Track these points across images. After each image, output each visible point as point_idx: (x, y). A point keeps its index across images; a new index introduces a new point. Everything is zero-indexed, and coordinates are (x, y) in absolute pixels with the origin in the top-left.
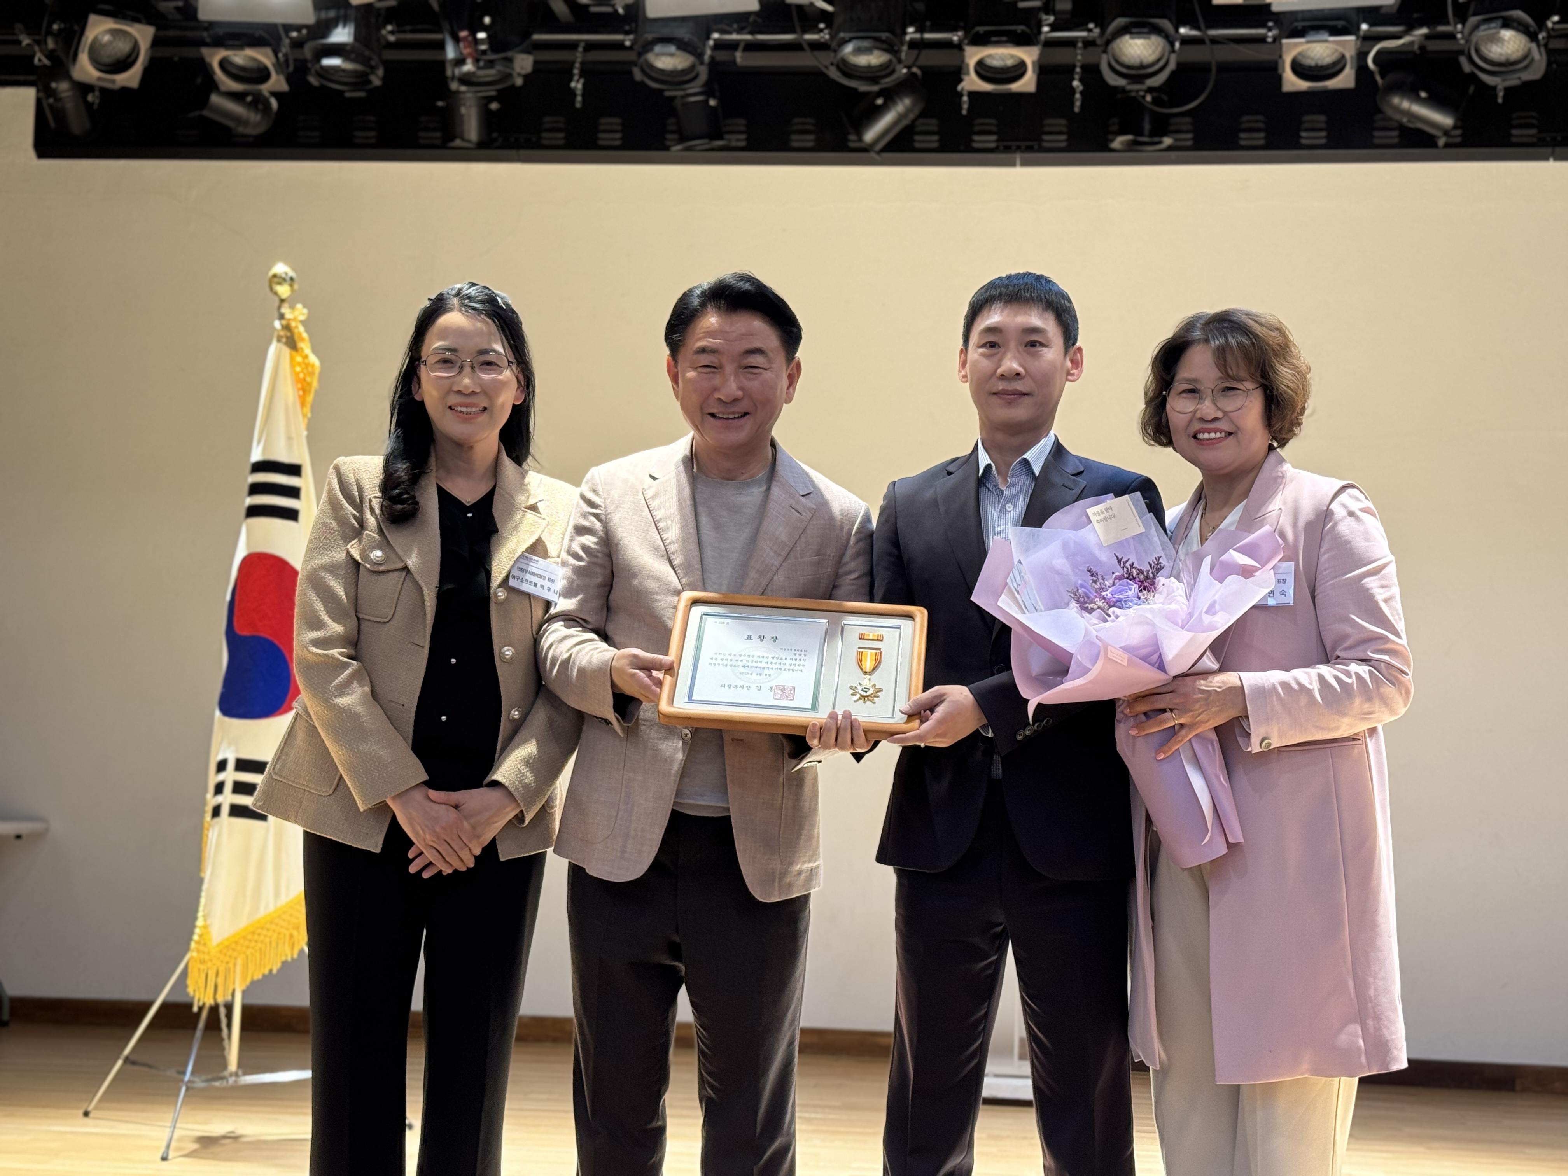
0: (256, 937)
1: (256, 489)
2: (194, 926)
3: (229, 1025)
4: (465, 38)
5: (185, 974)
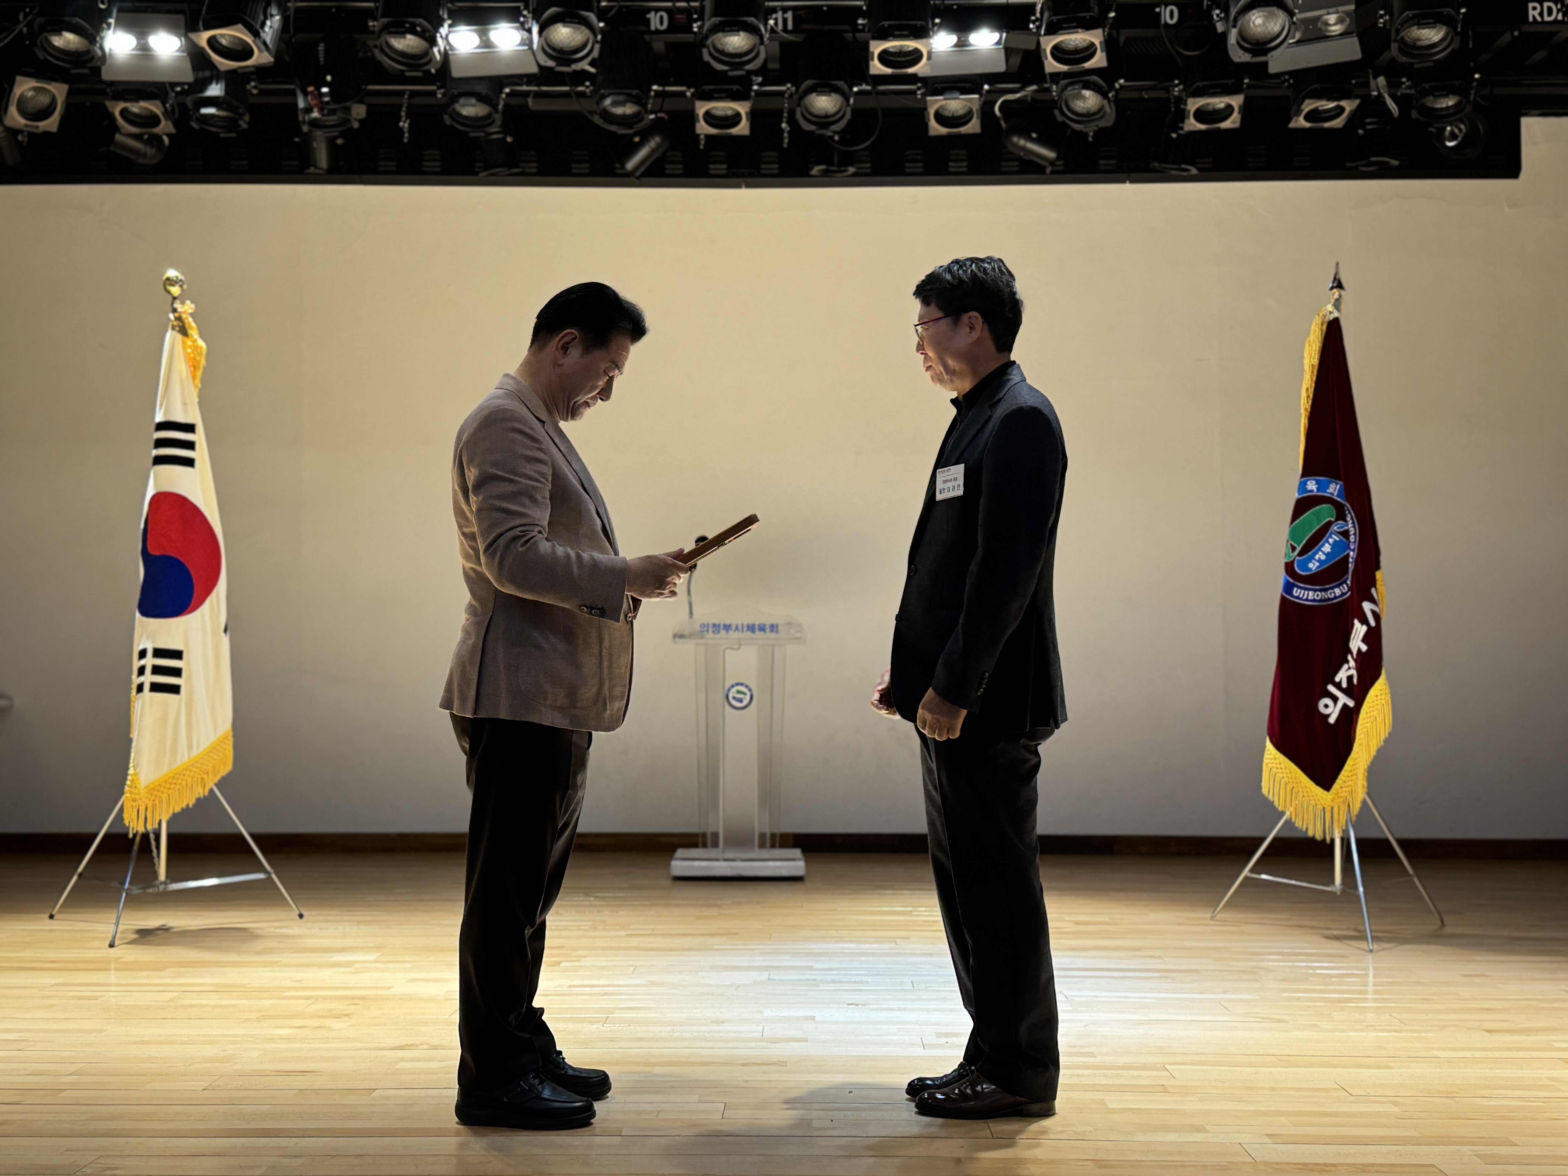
0: (175, 781)
1: (160, 443)
2: (127, 775)
4: (312, 93)
5: (121, 809)
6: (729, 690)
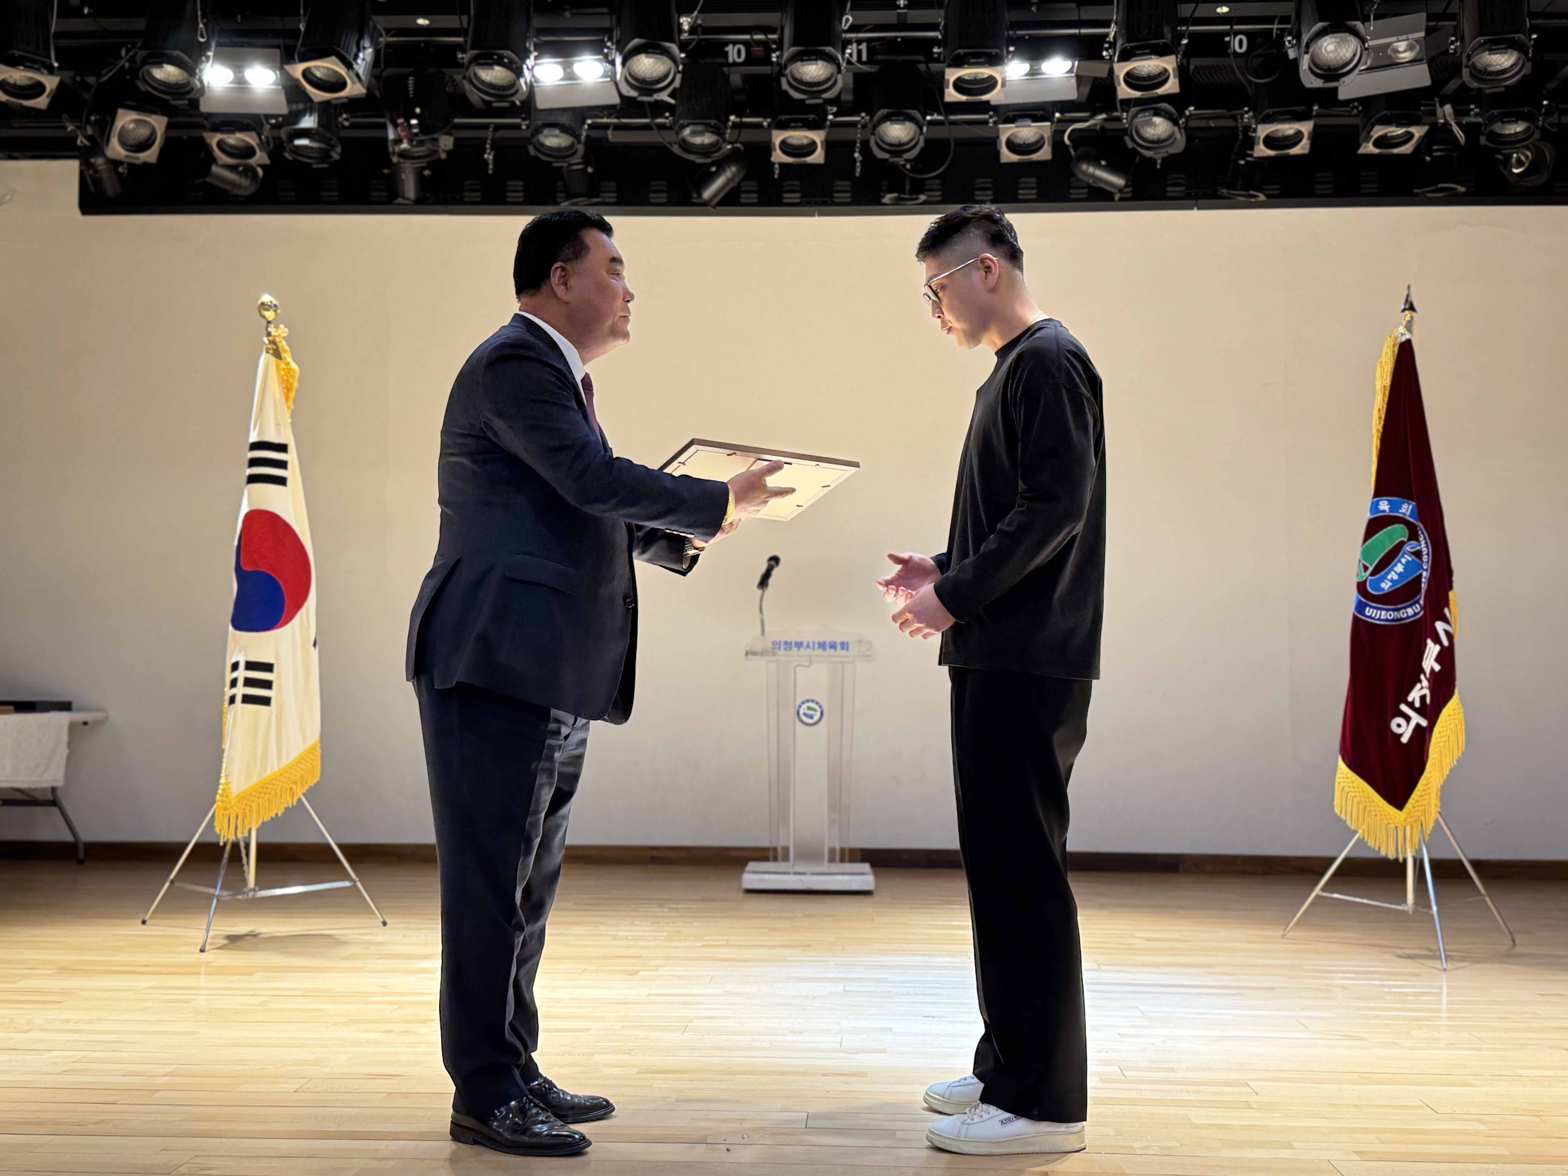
0: (265, 790)
1: (254, 462)
2: (219, 784)
3: (248, 855)
4: (402, 124)
5: (213, 818)
6: (800, 707)
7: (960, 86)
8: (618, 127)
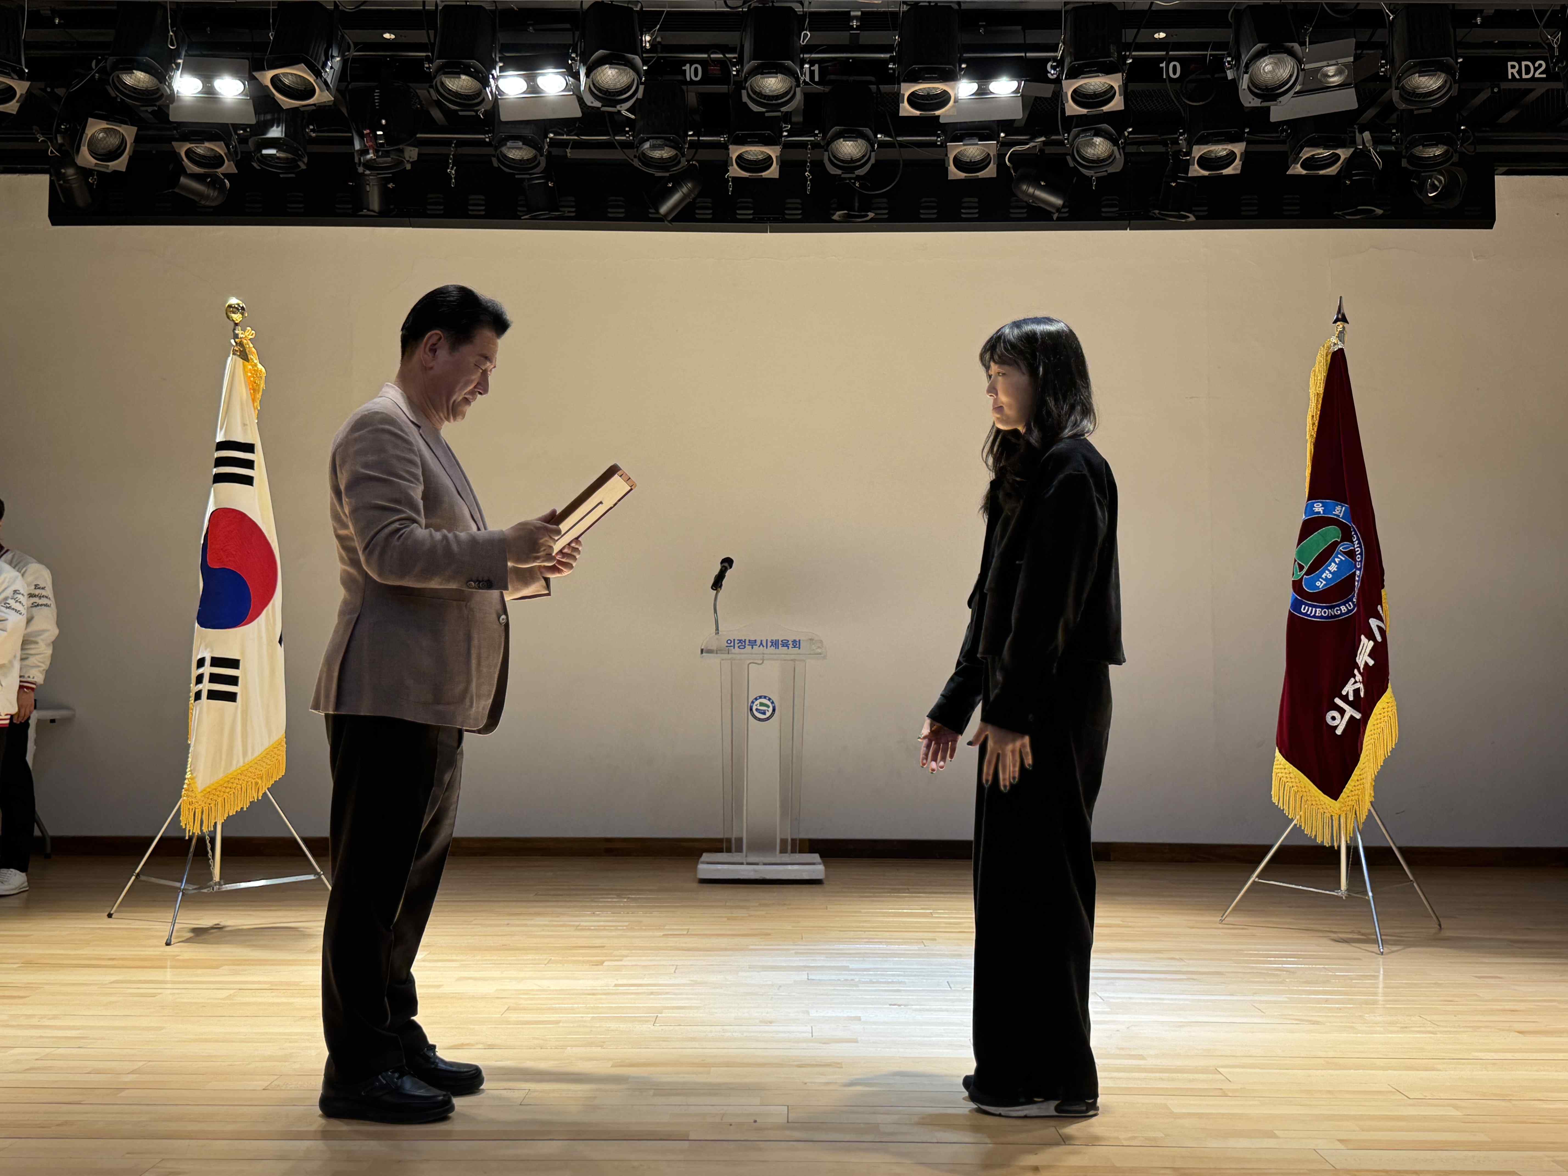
0: (230, 785)
1: (220, 462)
2: (184, 779)
3: (213, 849)
4: (368, 135)
5: (178, 813)
6: (753, 702)
7: (914, 100)
8: (577, 145)
